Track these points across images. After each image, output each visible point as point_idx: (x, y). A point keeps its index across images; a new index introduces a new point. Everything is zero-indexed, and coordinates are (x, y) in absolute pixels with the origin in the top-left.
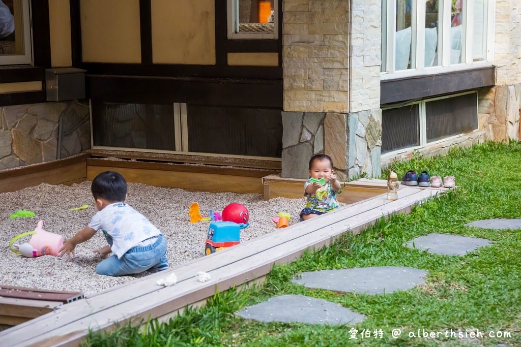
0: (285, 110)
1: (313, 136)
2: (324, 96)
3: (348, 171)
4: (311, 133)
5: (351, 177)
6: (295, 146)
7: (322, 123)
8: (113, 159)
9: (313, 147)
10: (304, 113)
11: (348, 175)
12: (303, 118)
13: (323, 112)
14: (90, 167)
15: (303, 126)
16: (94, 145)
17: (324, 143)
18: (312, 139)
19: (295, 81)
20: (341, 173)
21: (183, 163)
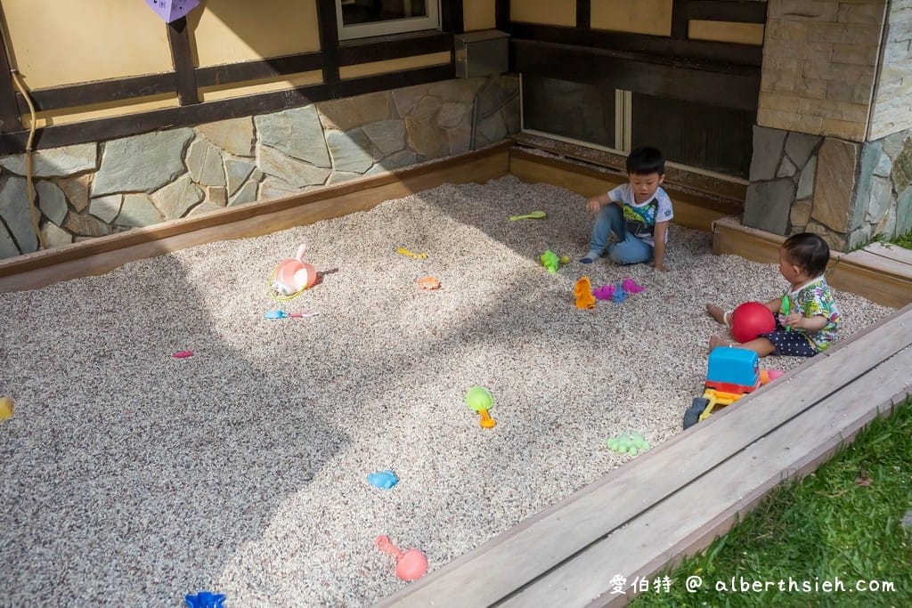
0: (759, 124)
1: (798, 171)
2: (826, 109)
3: (850, 235)
4: (796, 166)
5: (852, 244)
6: (768, 181)
7: (815, 152)
8: (538, 153)
9: (796, 188)
10: (788, 132)
11: (847, 242)
12: (785, 139)
13: (820, 136)
14: (513, 159)
15: (784, 153)
16: (525, 128)
17: (815, 184)
18: (795, 174)
19: (779, 79)
20: (837, 237)
21: (619, 171)
